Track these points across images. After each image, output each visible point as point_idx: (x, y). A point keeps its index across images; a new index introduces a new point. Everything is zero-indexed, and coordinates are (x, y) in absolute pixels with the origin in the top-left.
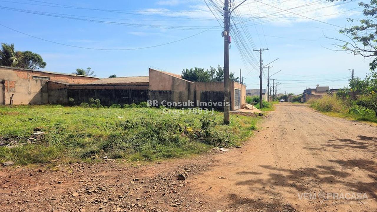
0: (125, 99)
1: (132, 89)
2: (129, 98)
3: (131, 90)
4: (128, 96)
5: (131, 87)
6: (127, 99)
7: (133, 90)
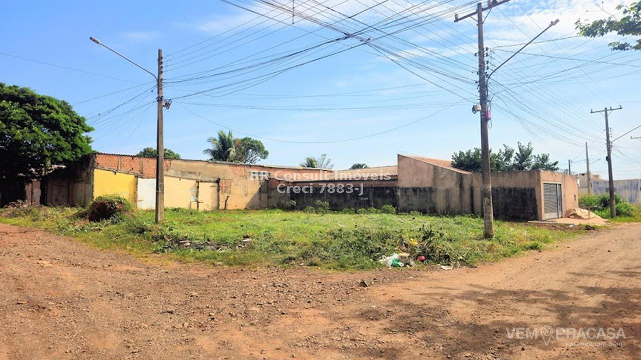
0: (364, 201)
1: (373, 186)
2: (369, 200)
3: (371, 187)
4: (369, 197)
5: (372, 183)
6: (366, 200)
7: (374, 188)
